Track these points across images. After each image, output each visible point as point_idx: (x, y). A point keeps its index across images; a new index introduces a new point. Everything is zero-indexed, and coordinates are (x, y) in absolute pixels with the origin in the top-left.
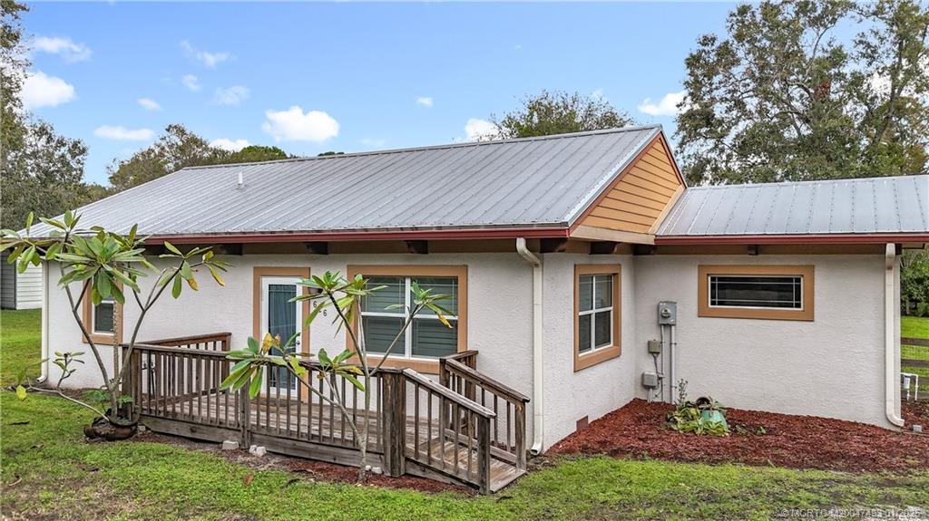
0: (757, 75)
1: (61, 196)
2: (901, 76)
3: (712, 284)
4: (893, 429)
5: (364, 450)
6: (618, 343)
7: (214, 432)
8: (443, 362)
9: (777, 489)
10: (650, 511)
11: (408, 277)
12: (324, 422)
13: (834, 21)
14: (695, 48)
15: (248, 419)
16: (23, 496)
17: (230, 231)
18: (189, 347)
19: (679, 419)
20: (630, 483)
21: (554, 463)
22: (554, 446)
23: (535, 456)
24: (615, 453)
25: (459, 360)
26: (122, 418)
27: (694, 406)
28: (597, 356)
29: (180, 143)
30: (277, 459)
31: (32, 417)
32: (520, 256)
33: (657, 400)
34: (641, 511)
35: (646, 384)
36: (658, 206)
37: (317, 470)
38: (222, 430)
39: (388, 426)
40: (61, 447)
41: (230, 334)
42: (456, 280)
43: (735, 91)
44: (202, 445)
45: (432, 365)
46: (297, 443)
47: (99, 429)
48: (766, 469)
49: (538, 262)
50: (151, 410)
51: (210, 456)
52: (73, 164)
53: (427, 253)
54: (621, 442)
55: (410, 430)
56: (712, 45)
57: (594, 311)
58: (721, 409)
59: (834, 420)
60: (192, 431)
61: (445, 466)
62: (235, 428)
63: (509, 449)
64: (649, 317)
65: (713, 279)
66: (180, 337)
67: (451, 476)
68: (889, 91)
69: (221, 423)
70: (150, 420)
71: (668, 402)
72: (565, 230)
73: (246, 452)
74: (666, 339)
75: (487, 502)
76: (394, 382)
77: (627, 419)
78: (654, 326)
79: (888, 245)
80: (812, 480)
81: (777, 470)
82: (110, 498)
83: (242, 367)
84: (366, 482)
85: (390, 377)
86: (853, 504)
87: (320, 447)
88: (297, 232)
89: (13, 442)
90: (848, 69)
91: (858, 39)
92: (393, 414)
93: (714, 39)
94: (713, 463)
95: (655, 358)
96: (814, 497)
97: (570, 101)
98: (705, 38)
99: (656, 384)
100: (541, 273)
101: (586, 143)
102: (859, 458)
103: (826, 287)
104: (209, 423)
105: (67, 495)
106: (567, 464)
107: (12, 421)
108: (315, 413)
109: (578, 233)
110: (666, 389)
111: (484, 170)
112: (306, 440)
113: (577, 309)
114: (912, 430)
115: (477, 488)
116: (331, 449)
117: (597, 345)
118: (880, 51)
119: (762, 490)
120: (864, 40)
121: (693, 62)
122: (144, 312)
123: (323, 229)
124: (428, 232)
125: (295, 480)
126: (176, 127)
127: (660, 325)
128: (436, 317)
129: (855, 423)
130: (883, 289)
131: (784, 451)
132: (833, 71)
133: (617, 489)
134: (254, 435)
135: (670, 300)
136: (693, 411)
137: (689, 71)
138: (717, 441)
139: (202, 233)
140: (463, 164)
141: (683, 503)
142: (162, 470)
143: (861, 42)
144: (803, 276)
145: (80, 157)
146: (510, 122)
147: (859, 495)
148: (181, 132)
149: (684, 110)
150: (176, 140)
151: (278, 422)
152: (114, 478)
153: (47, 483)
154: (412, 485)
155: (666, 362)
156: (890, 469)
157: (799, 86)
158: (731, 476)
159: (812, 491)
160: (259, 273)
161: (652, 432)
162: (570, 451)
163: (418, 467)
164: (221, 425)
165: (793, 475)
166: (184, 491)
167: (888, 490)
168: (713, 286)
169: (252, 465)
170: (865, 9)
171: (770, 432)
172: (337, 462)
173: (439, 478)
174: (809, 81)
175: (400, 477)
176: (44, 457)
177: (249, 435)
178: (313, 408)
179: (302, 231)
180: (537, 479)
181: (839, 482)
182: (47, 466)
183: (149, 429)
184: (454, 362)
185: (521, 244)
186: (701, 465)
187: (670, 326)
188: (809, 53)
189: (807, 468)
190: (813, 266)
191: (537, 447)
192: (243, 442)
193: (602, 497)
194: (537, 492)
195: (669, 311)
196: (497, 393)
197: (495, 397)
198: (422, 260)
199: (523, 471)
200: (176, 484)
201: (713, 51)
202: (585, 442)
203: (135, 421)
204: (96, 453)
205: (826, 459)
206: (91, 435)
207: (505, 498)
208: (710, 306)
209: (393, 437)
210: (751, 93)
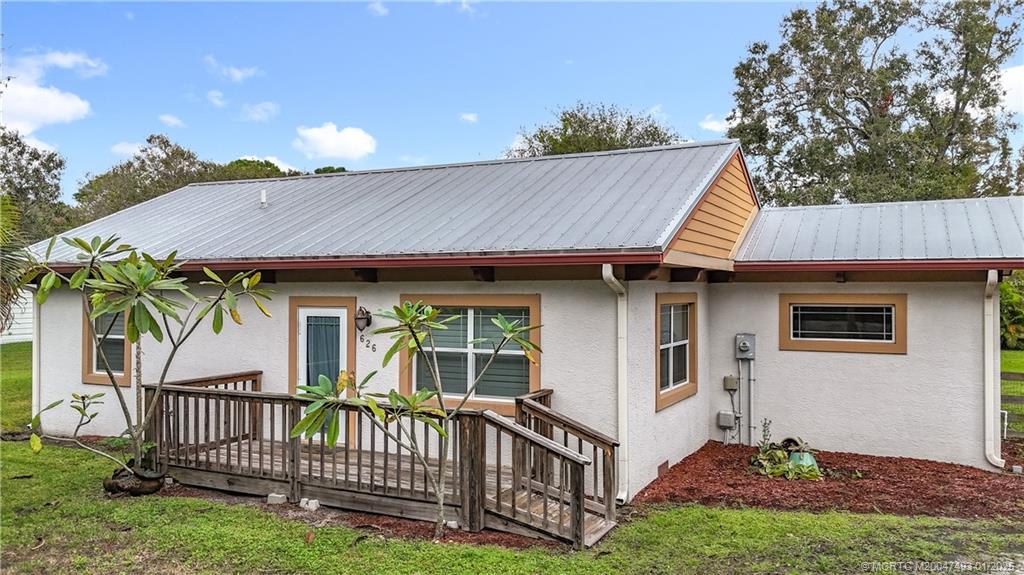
0: (811, 86)
1: (35, 216)
2: (965, 90)
3: (794, 315)
4: (992, 470)
5: (442, 502)
6: (694, 380)
7: (256, 484)
8: (519, 403)
9: (893, 538)
10: (765, 565)
11: (471, 307)
12: (376, 471)
13: (894, 30)
14: (745, 56)
15: (298, 468)
16: (52, 561)
17: (264, 255)
18: (217, 387)
19: (765, 463)
20: (734, 534)
21: (643, 513)
22: (638, 495)
23: (621, 506)
24: (707, 501)
25: (535, 400)
26: (146, 469)
27: (779, 448)
28: (676, 394)
29: (164, 156)
30: (333, 514)
31: (34, 469)
32: (605, 284)
33: (735, 442)
34: (755, 566)
35: (722, 424)
36: (735, 228)
37: (383, 525)
38: (266, 482)
39: (466, 475)
40: (80, 504)
41: (261, 373)
42: (527, 311)
43: (788, 104)
44: (242, 499)
45: (507, 406)
46: (357, 496)
47: (121, 482)
48: (874, 517)
49: (624, 290)
50: (179, 460)
51: (257, 511)
52: (48, 180)
53: (493, 280)
54: (709, 490)
55: (490, 480)
56: (763, 53)
57: (672, 344)
58: (812, 452)
59: (929, 462)
60: (230, 483)
61: (532, 519)
62: (283, 479)
63: (596, 499)
64: (725, 350)
65: (795, 309)
66: (208, 376)
67: (539, 530)
68: (953, 104)
69: (265, 474)
70: (179, 471)
71: (746, 444)
72: (659, 255)
73: (297, 507)
74: (744, 375)
75: (586, 558)
76: (472, 425)
77: (707, 464)
78: (731, 359)
79: (990, 271)
80: (926, 528)
81: (886, 517)
82: (154, 561)
83: (314, 410)
84: (444, 537)
85: (468, 419)
86: (978, 552)
87: (384, 500)
88: (344, 257)
89: (20, 500)
90: (910, 81)
91: (920, 49)
92: (472, 461)
93: (765, 47)
94: (816, 510)
95: (732, 396)
96: (936, 547)
97: (607, 114)
98: (756, 46)
99: (732, 424)
100: (625, 302)
101: (658, 158)
102: (968, 503)
103: (920, 318)
104: (251, 474)
105: (104, 559)
106: (657, 515)
107: (14, 474)
108: (366, 460)
109: (671, 259)
110: (744, 429)
111: (548, 188)
112: (369, 492)
113: (659, 342)
114: (1011, 471)
115: (571, 543)
116: (398, 502)
117: (675, 382)
118: (944, 62)
119: (877, 540)
120: (926, 49)
121: (743, 71)
122: (176, 348)
123: (375, 254)
124: (498, 258)
125: (362, 538)
126: (158, 137)
127: (738, 360)
128: (522, 353)
129: (952, 464)
130: (981, 319)
131: (888, 497)
132: (893, 84)
133: (722, 541)
134: (306, 488)
135: (748, 332)
136: (779, 453)
137: (737, 81)
138: (812, 486)
139: (231, 258)
140: (521, 182)
141: (797, 556)
142: (206, 528)
143: (923, 52)
144: (894, 305)
145: (55, 172)
146: (542, 136)
147: (980, 543)
148: (165, 143)
149: (735, 124)
150: (159, 152)
151: (334, 472)
152: (152, 539)
153: (75, 545)
154: (495, 541)
155: (744, 399)
156: (1003, 513)
157: (856, 99)
158: (838, 524)
159: (929, 539)
160: (296, 303)
161: (739, 477)
162: (657, 500)
163: (499, 521)
164: (265, 476)
165: (904, 522)
166: (238, 551)
167: (1010, 537)
168: (795, 316)
169: (308, 521)
170: (930, 16)
171: (866, 475)
172: (404, 515)
173: (525, 532)
174: (867, 94)
175: (480, 532)
176: (63, 516)
177: (299, 487)
178: (363, 455)
179: (351, 256)
180: (631, 531)
181: (955, 529)
182: (69, 526)
183: (177, 482)
184: (532, 402)
185: (607, 271)
186: (803, 513)
187: (749, 360)
188: (866, 63)
189: (917, 514)
190: (906, 295)
191: (622, 495)
192: (293, 495)
193: (708, 551)
194: (637, 546)
195: (748, 344)
196: (582, 436)
197: (580, 440)
198: (489, 289)
199: (614, 523)
200: (227, 545)
201: (764, 59)
202: (671, 490)
203: (163, 473)
204: (124, 510)
205: (935, 505)
206: (112, 490)
207: (603, 553)
208: (792, 338)
209: (472, 487)
210: (805, 107)
